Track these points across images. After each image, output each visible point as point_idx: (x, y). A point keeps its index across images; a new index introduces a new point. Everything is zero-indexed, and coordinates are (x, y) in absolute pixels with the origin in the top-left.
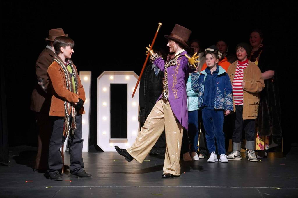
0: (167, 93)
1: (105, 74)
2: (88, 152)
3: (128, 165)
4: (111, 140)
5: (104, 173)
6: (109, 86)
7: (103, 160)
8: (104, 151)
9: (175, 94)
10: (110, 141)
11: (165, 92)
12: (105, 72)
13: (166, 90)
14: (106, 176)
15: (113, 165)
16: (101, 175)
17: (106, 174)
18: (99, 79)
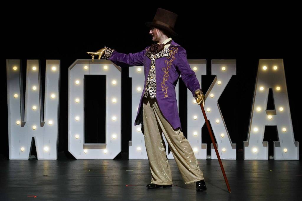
0: (152, 90)
1: (78, 63)
2: (57, 160)
3: (106, 176)
4: (84, 145)
5: (77, 186)
6: (83, 77)
7: (75, 170)
8: (77, 159)
9: (165, 91)
10: (84, 147)
11: (151, 89)
12: (77, 60)
13: (153, 87)
14: (79, 190)
15: (87, 177)
16: (73, 188)
17: (80, 188)
18: (71, 69)
